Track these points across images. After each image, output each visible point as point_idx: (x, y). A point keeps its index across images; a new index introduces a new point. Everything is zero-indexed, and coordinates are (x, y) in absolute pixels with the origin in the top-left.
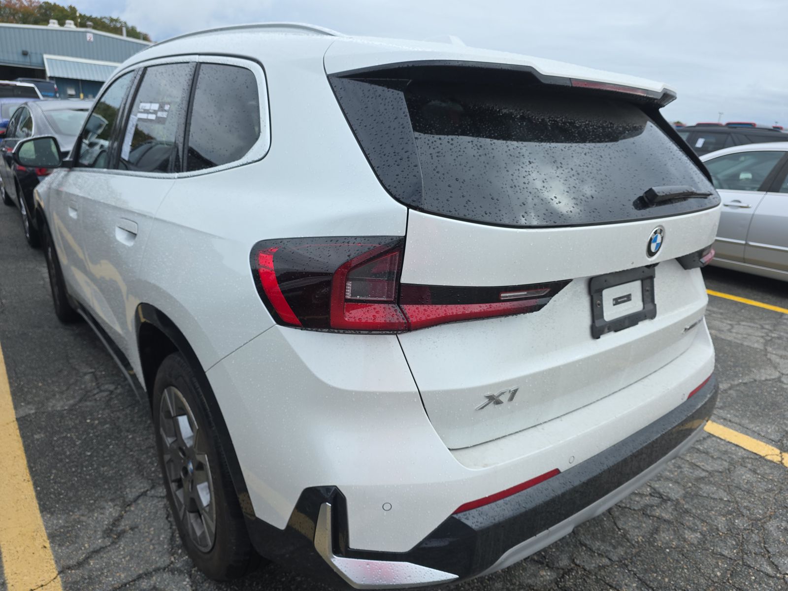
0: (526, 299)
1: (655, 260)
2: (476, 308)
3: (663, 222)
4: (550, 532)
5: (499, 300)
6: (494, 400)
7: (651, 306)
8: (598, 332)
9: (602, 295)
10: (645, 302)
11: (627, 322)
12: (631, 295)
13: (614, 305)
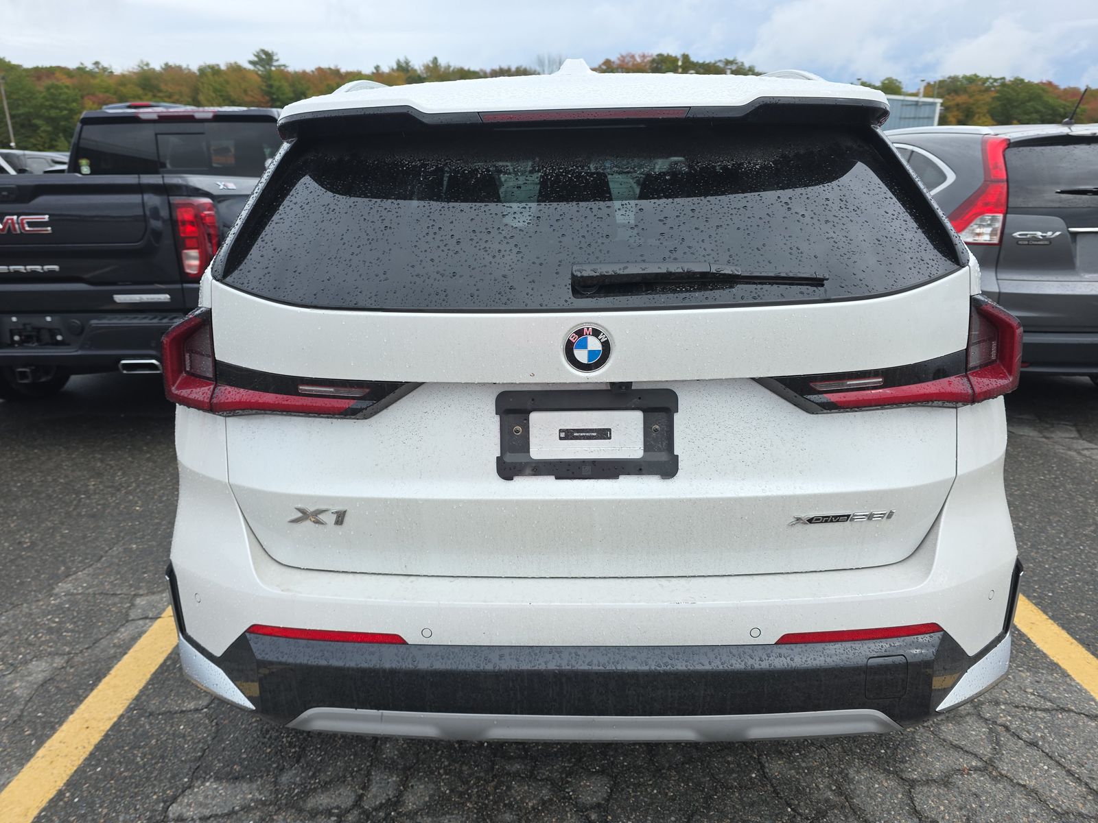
0: (334, 397)
1: (596, 377)
2: (270, 398)
3: (598, 317)
4: (382, 716)
5: (297, 394)
6: (305, 515)
7: (663, 457)
8: (507, 470)
9: (527, 420)
10: (647, 447)
11: (588, 469)
12: (610, 430)
13: (561, 438)
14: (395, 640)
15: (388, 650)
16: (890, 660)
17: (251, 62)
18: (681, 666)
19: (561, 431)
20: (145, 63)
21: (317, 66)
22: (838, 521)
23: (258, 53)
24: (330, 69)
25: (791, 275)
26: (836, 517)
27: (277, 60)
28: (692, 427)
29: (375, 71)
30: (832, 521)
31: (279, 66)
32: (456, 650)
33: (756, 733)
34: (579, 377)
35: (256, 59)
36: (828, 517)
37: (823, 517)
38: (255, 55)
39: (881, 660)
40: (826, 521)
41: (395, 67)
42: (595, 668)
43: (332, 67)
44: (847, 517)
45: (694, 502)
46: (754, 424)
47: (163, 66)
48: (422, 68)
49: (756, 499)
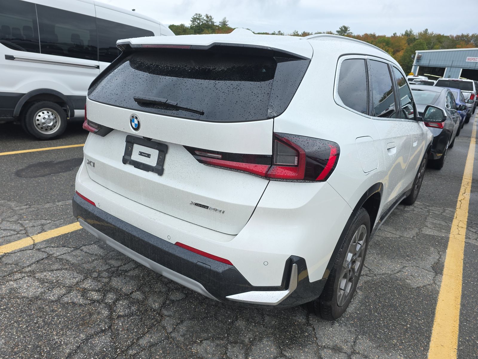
1: (137, 133)
6: (89, 162)
7: (160, 168)
8: (125, 161)
9: (133, 146)
10: (157, 164)
11: (141, 166)
12: (150, 155)
13: (139, 154)
14: (93, 204)
15: (92, 206)
16: (204, 265)
17: (338, 32)
18: (146, 239)
19: (140, 152)
20: (296, 32)
21: (365, 33)
22: (204, 208)
23: (342, 27)
24: (371, 34)
25: (191, 108)
26: (204, 206)
27: (349, 31)
28: (170, 160)
29: (393, 35)
30: (202, 207)
31: (349, 33)
32: (103, 212)
33: (165, 274)
34: (133, 132)
35: (340, 30)
36: (201, 205)
37: (200, 204)
38: (340, 28)
39: (202, 264)
40: (201, 206)
41: (404, 33)
42: (127, 231)
43: (372, 33)
44: (207, 207)
45: (164, 186)
46: (187, 164)
47: (303, 33)
48: (417, 34)
49: (180, 190)
